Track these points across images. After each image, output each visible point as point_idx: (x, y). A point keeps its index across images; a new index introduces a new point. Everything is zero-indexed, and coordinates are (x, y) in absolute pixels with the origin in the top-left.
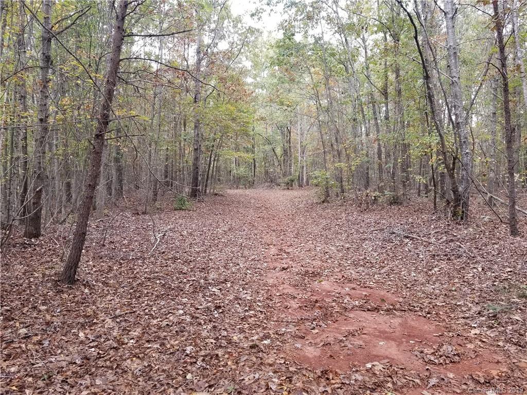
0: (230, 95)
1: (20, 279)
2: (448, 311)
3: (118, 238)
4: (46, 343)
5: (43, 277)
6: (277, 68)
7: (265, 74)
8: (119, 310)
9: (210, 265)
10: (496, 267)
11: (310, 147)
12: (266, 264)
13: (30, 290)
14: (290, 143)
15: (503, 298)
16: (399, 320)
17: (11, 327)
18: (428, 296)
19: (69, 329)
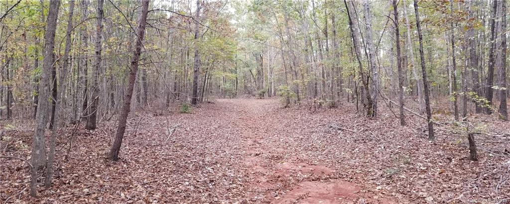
0: (220, 33)
1: (84, 156)
2: (363, 176)
3: (145, 131)
4: (100, 199)
5: (98, 156)
6: (253, 13)
7: (245, 17)
8: (146, 180)
9: (206, 151)
10: (392, 145)
11: (276, 69)
12: (244, 152)
13: (90, 164)
14: (262, 66)
15: (396, 165)
16: (333, 185)
17: (79, 187)
18: (352, 167)
19: (114, 190)
